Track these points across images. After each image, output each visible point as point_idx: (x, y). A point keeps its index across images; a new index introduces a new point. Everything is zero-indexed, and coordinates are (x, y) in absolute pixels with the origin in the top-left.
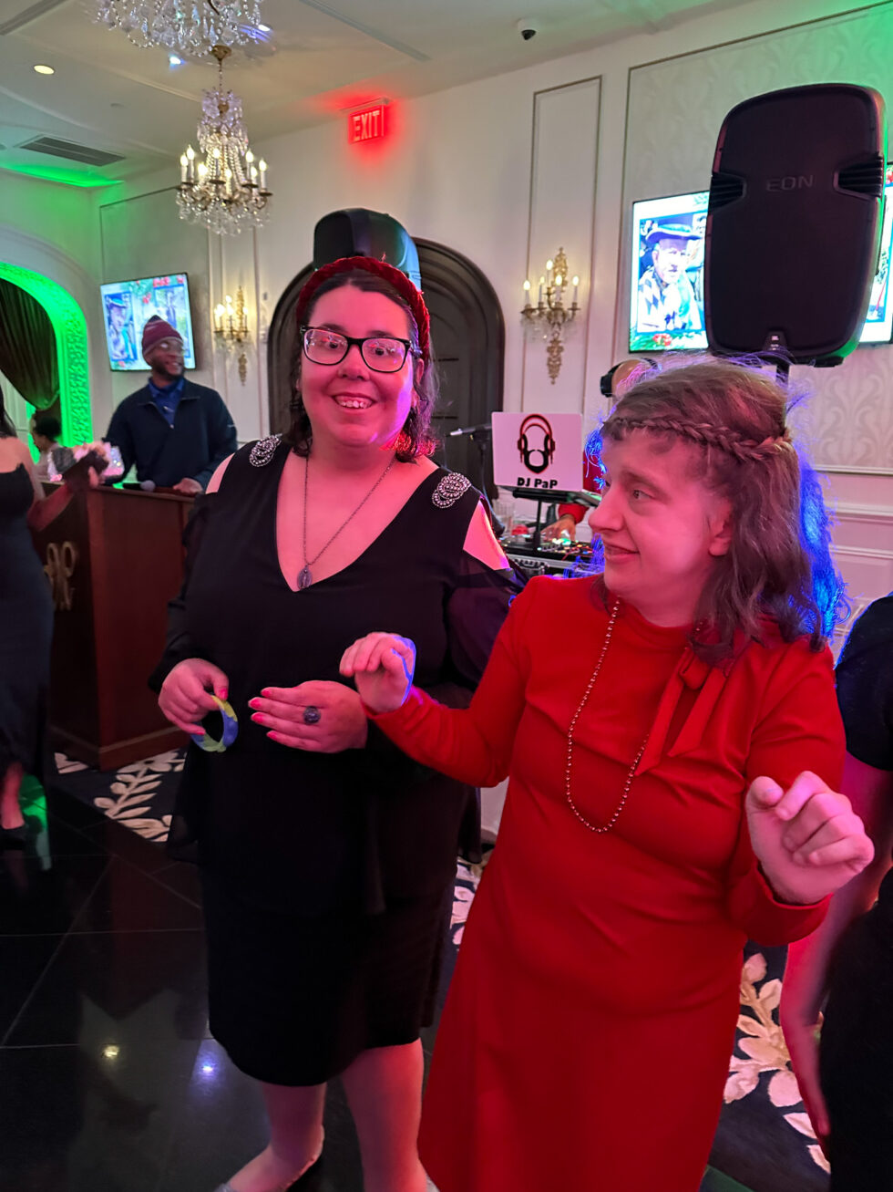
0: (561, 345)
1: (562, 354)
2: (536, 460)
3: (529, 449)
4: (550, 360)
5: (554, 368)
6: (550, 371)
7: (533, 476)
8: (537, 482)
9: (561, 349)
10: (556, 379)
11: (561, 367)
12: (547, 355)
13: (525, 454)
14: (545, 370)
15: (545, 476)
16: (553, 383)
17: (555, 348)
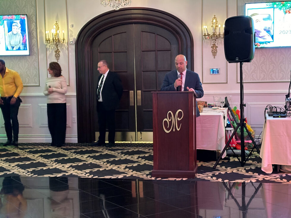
1: (217, 49)
6: (213, 54)
9: (217, 47)
10: (215, 57)
12: (211, 49)
14: (211, 54)
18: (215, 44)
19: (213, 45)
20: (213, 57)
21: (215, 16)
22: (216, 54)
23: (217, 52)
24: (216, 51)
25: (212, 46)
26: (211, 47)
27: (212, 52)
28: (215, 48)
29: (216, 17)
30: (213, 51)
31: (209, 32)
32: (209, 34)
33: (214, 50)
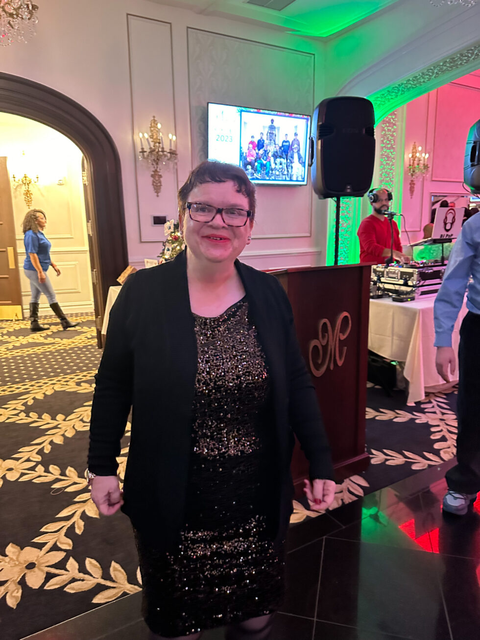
0: (160, 174)
1: (161, 179)
2: (448, 227)
3: (447, 222)
4: (154, 182)
5: (157, 188)
6: (155, 189)
7: (446, 233)
8: (447, 235)
9: (160, 176)
10: (159, 194)
11: (162, 187)
12: (152, 179)
13: (445, 224)
14: (151, 188)
15: (449, 233)
16: (158, 196)
17: (156, 176)
18: (156, 171)
19: (153, 171)
20: (156, 194)
21: (154, 117)
22: (160, 188)
23: (161, 185)
24: (159, 184)
25: (153, 173)
26: (150, 175)
27: (153, 185)
28: (157, 179)
29: (156, 119)
30: (155, 184)
31: (144, 147)
32: (145, 150)
33: (157, 181)
